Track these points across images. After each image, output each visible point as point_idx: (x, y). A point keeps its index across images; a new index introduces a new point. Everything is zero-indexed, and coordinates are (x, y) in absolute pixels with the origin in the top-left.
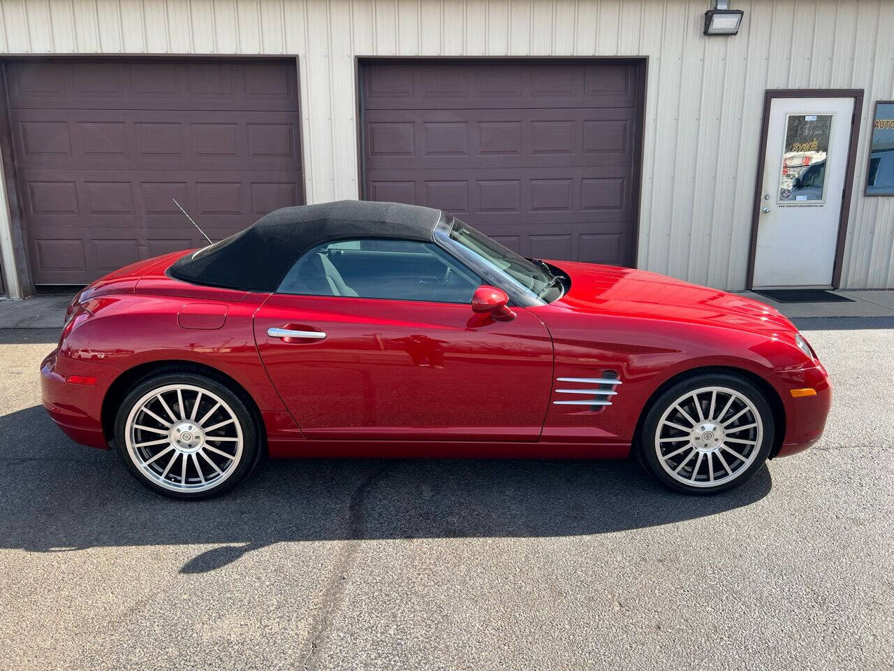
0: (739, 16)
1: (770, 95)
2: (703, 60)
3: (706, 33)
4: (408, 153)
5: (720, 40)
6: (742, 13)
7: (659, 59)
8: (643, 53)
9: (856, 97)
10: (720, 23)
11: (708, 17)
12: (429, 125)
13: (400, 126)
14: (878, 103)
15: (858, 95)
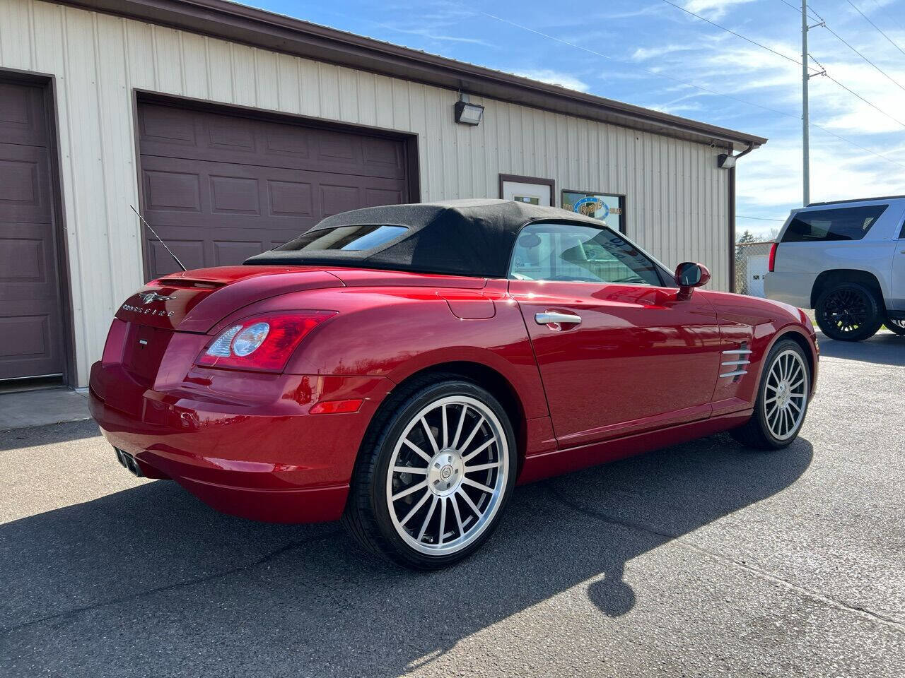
0: (481, 109)
1: (503, 178)
2: (456, 143)
3: (457, 119)
4: (193, 209)
5: (467, 128)
6: (483, 108)
7: (425, 137)
8: (413, 131)
9: (551, 186)
10: (468, 114)
11: (459, 108)
12: (216, 179)
13: (182, 176)
14: (564, 191)
15: (551, 184)
